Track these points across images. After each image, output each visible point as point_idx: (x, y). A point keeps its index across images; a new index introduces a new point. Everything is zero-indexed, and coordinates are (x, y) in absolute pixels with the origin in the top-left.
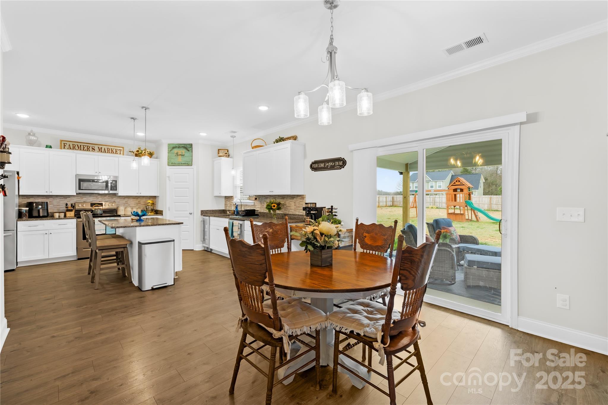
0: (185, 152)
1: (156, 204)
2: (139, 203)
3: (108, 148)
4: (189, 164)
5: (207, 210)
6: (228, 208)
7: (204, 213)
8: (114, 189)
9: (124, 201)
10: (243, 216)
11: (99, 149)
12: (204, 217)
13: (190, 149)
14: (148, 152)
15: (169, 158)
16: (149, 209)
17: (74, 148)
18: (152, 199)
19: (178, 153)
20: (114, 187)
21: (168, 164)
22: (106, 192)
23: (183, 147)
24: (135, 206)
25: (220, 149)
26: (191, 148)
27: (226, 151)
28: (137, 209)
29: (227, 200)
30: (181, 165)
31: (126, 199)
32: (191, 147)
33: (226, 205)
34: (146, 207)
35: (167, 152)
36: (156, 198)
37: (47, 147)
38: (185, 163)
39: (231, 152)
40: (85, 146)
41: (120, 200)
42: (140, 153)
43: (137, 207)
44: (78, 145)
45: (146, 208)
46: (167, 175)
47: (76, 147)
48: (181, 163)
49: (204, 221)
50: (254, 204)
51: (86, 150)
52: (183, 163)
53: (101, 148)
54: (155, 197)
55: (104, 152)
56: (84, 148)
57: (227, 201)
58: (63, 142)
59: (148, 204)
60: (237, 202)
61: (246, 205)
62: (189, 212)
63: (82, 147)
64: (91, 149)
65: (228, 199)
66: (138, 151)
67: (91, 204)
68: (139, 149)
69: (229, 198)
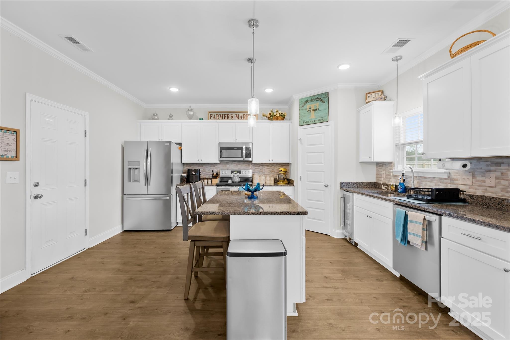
0: (319, 105)
1: (289, 173)
2: (273, 171)
3: (244, 115)
4: (324, 120)
5: (349, 182)
6: (382, 181)
7: (345, 187)
8: (248, 156)
9: (258, 169)
10: (428, 201)
11: (237, 116)
12: (345, 193)
13: (325, 100)
14: (279, 113)
15: (301, 116)
16: (281, 177)
17: (218, 118)
18: (285, 167)
19: (310, 108)
20: (248, 155)
21: (299, 124)
22: (242, 159)
23: (316, 99)
24: (269, 174)
25: (369, 93)
26: (327, 98)
27: (380, 93)
28: (271, 177)
29: (381, 168)
30: (314, 122)
31: (261, 167)
32: (327, 96)
33: (379, 176)
34: (278, 175)
35: (299, 109)
36: (289, 166)
37: (200, 119)
38: (319, 119)
39: (386, 93)
40: (226, 115)
41: (256, 167)
42: (272, 116)
43: (271, 176)
44: (220, 115)
45: (278, 177)
46: (299, 138)
47: (219, 117)
48: (315, 120)
49: (345, 198)
50: (449, 177)
51: (227, 119)
52: (317, 119)
53: (238, 115)
54: (288, 164)
55: (241, 118)
56: (225, 117)
57: (380, 170)
58: (210, 114)
59: (280, 173)
60: (406, 172)
61: (425, 177)
62: (324, 184)
63: (223, 116)
64: (230, 117)
65: (383, 166)
66: (270, 114)
67: (232, 171)
68: (271, 111)
69: (384, 164)
